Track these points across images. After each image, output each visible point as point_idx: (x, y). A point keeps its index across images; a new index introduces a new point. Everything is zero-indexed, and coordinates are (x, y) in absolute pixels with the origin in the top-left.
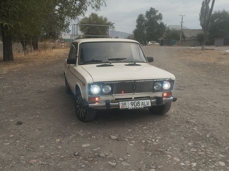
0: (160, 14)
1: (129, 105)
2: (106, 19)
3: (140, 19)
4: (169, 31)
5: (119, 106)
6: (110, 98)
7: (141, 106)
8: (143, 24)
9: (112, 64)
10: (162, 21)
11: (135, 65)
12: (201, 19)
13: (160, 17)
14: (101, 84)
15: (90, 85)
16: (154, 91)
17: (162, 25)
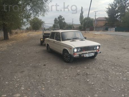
0: (64, 18)
1: (87, 55)
2: (41, 20)
3: (56, 20)
4: (67, 25)
5: (84, 56)
6: (80, 53)
7: (91, 56)
8: (57, 22)
9: (75, 40)
10: (65, 21)
11: (82, 40)
12: (80, 20)
13: (64, 19)
14: (77, 48)
15: (74, 49)
16: (94, 50)
17: (65, 23)
